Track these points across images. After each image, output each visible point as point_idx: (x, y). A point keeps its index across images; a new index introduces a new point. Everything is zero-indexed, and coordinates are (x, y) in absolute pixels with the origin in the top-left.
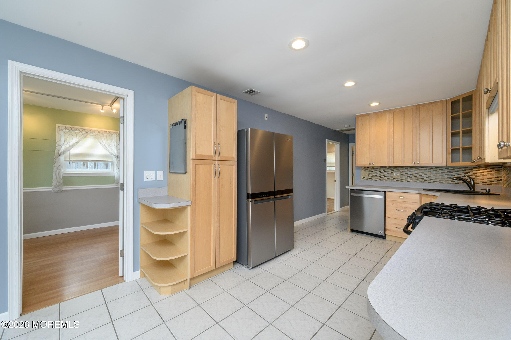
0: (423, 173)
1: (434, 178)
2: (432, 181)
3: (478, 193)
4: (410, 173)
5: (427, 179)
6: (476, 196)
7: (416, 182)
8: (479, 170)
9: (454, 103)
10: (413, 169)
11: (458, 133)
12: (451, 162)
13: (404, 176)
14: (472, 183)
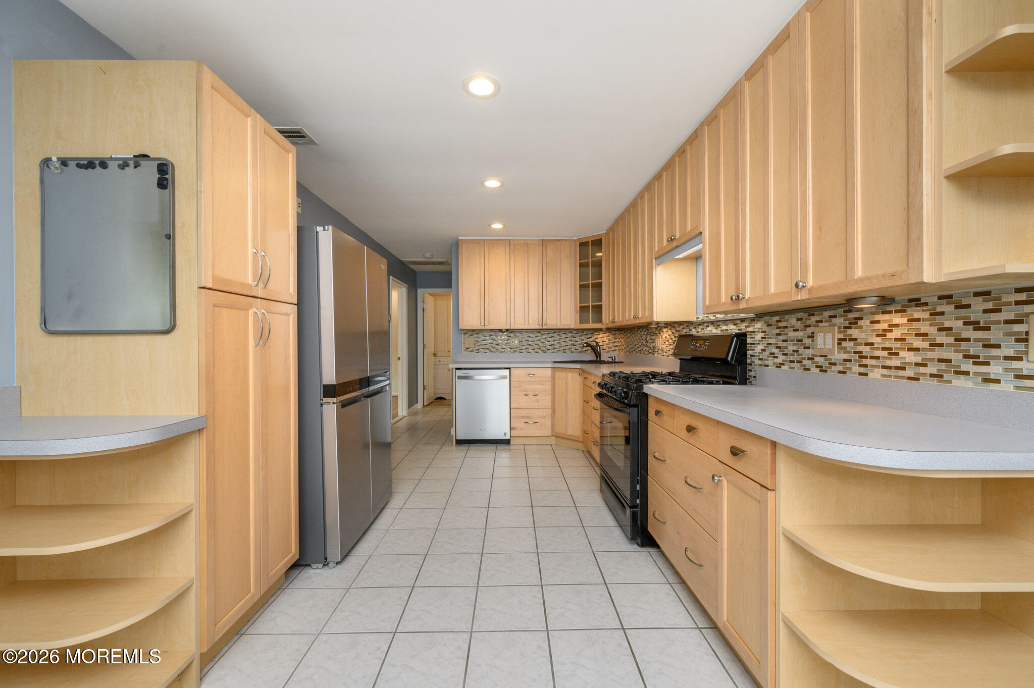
0: (545, 339)
1: (558, 345)
2: (556, 350)
3: (604, 362)
4: (530, 340)
5: (550, 347)
6: (602, 365)
7: (538, 352)
8: (599, 335)
9: (583, 245)
10: (534, 334)
11: (587, 286)
12: (580, 323)
13: (524, 344)
14: (599, 350)
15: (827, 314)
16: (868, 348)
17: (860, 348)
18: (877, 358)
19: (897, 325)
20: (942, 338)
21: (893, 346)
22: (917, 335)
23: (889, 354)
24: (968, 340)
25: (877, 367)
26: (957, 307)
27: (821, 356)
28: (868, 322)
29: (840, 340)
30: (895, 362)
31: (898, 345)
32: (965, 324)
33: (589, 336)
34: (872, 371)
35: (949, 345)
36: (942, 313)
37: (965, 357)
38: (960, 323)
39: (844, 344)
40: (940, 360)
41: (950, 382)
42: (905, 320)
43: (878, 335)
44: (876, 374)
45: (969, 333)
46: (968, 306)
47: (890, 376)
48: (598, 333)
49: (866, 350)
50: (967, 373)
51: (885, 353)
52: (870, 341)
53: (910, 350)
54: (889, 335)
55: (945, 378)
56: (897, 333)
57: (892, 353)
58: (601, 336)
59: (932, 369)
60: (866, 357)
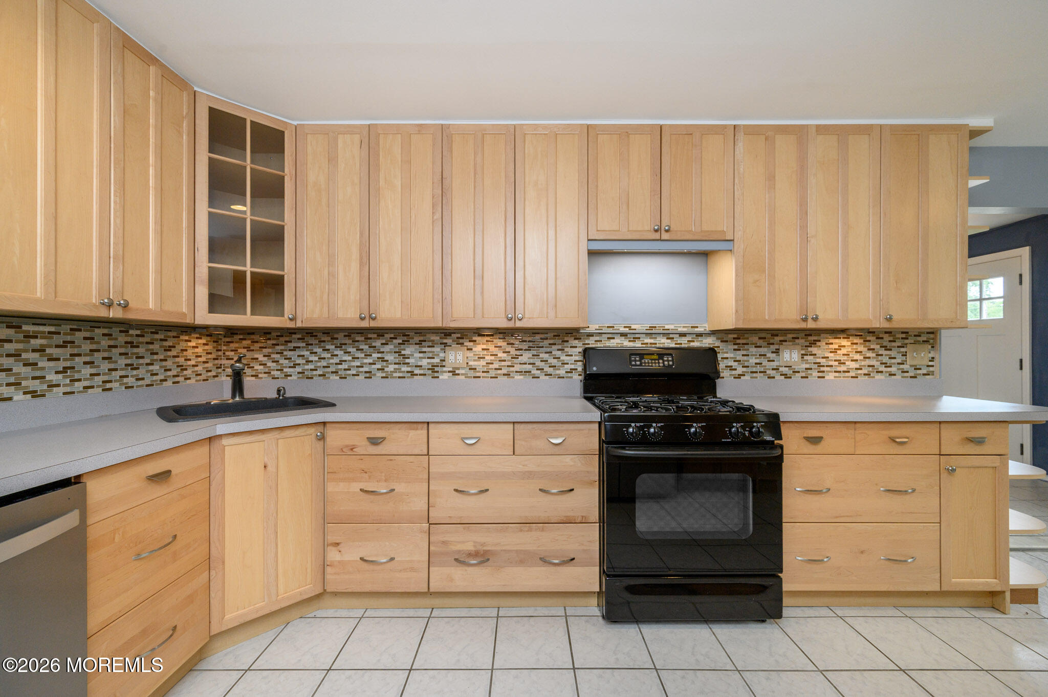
12: (210, 312)
15: (790, 336)
16: (824, 360)
17: (818, 360)
18: (832, 366)
19: (844, 346)
20: (870, 354)
21: (842, 359)
22: (856, 352)
23: (839, 363)
24: (882, 355)
25: (832, 372)
26: (877, 338)
27: (785, 367)
28: (824, 344)
29: (802, 354)
30: (843, 368)
31: (845, 358)
32: (881, 347)
33: (169, 343)
34: (828, 375)
35: (873, 358)
36: (869, 341)
37: (881, 364)
38: (878, 346)
39: (806, 357)
40: (869, 366)
41: (874, 377)
42: (849, 344)
43: (831, 352)
44: (830, 377)
45: (882, 351)
46: (882, 338)
47: (840, 377)
48: (187, 338)
49: (823, 361)
50: (882, 372)
51: (836, 363)
52: (826, 356)
53: (852, 361)
54: (839, 352)
55: (872, 375)
56: (844, 351)
57: (841, 363)
58: (193, 344)
59: (865, 371)
60: (823, 366)
